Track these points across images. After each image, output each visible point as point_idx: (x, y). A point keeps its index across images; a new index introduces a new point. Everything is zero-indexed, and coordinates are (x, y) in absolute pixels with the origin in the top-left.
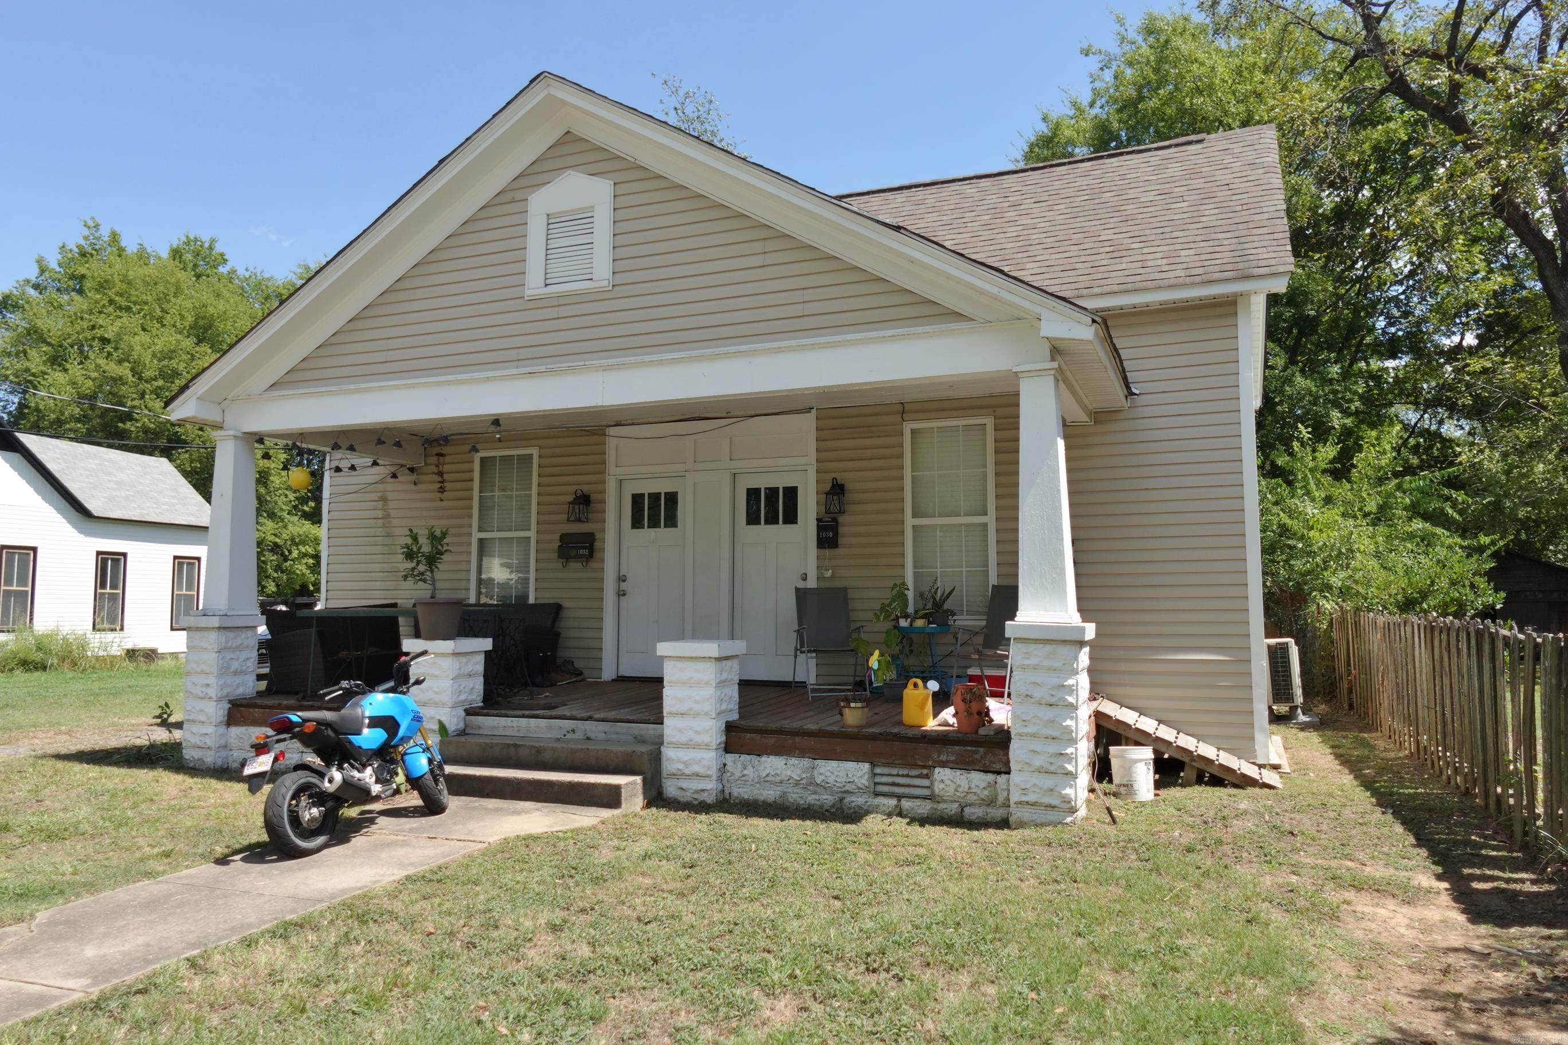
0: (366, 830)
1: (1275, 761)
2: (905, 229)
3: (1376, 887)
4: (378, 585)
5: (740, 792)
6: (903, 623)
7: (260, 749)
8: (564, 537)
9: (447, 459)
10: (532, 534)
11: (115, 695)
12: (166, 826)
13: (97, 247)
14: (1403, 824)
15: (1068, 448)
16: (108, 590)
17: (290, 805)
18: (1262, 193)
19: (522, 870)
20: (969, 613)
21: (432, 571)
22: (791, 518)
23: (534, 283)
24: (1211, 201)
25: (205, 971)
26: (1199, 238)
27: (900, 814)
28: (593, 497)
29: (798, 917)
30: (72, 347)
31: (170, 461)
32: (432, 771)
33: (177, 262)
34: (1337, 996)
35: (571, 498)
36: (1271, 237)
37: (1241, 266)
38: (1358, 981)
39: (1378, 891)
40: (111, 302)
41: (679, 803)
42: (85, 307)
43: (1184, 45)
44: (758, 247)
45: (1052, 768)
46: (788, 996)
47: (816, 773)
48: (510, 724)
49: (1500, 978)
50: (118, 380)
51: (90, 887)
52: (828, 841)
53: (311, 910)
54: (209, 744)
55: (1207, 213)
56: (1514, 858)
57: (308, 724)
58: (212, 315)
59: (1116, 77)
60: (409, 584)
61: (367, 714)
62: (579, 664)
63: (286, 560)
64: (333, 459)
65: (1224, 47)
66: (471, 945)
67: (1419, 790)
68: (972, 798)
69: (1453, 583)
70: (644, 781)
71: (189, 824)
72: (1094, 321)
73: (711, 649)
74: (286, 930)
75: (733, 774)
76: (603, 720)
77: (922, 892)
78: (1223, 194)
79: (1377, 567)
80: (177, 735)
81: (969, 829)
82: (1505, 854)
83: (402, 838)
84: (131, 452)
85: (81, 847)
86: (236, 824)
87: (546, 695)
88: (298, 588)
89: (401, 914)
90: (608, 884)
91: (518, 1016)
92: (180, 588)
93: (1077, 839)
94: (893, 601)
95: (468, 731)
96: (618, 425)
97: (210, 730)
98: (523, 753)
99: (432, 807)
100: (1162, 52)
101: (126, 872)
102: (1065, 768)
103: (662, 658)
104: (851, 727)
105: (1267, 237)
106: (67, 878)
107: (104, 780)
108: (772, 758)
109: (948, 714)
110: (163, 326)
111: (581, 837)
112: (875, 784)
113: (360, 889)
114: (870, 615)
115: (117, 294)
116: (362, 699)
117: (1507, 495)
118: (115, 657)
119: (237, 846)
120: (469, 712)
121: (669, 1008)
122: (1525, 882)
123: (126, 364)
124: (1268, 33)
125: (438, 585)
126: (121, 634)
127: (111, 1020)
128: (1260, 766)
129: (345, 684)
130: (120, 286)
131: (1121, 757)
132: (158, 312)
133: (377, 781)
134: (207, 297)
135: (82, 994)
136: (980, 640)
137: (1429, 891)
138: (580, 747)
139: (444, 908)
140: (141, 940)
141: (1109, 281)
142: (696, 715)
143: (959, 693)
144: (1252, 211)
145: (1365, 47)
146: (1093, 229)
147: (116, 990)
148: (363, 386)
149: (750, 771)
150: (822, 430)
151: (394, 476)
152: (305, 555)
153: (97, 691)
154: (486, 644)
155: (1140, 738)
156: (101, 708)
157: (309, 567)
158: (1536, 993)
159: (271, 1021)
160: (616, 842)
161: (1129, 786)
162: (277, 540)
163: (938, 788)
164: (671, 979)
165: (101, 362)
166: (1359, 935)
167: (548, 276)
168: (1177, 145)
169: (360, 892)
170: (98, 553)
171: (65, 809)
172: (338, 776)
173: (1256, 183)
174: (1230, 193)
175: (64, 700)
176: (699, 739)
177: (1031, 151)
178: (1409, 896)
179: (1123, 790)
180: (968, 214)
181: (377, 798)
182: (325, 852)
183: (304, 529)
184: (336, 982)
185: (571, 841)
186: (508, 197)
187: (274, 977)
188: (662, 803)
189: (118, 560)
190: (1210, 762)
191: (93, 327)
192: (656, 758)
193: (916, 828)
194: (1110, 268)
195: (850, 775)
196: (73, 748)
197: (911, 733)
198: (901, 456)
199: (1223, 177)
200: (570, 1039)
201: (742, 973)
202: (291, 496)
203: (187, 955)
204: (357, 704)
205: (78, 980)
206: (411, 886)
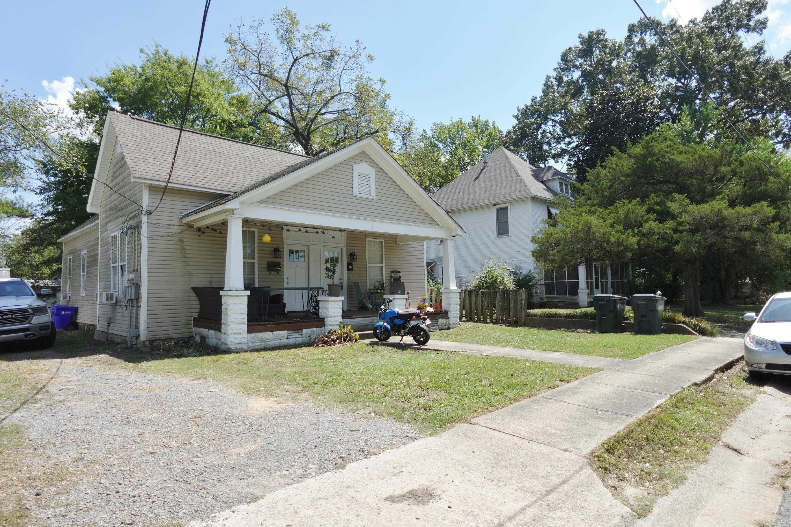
8: (269, 263)
10: (256, 261)
22: (337, 261)
150: (348, 237)
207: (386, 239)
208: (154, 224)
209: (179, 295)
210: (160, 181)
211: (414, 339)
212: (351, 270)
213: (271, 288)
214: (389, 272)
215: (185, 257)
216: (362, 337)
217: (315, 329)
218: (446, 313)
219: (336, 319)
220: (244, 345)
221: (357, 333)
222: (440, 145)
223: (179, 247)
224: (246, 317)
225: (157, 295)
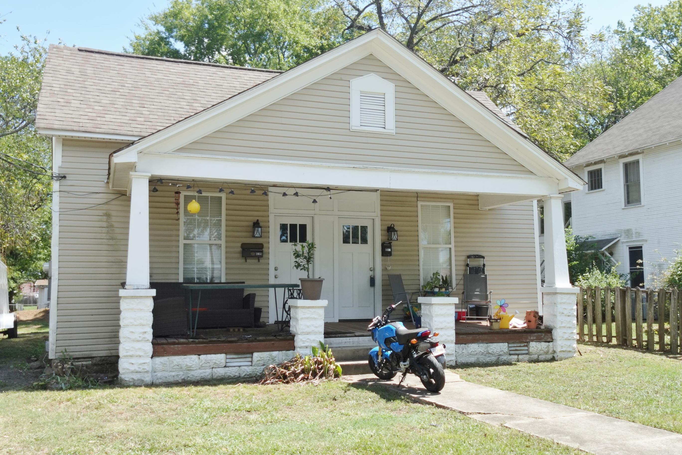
207: (456, 201)
208: (68, 192)
209: (102, 294)
210: (73, 131)
211: (423, 381)
212: (390, 254)
213: (247, 283)
214: (463, 258)
215: (112, 239)
216: (347, 370)
217: (275, 353)
218: (549, 331)
219: (312, 337)
220: (146, 375)
221: (339, 364)
222: (650, 43)
223: (105, 224)
224: (151, 331)
225: (74, 294)
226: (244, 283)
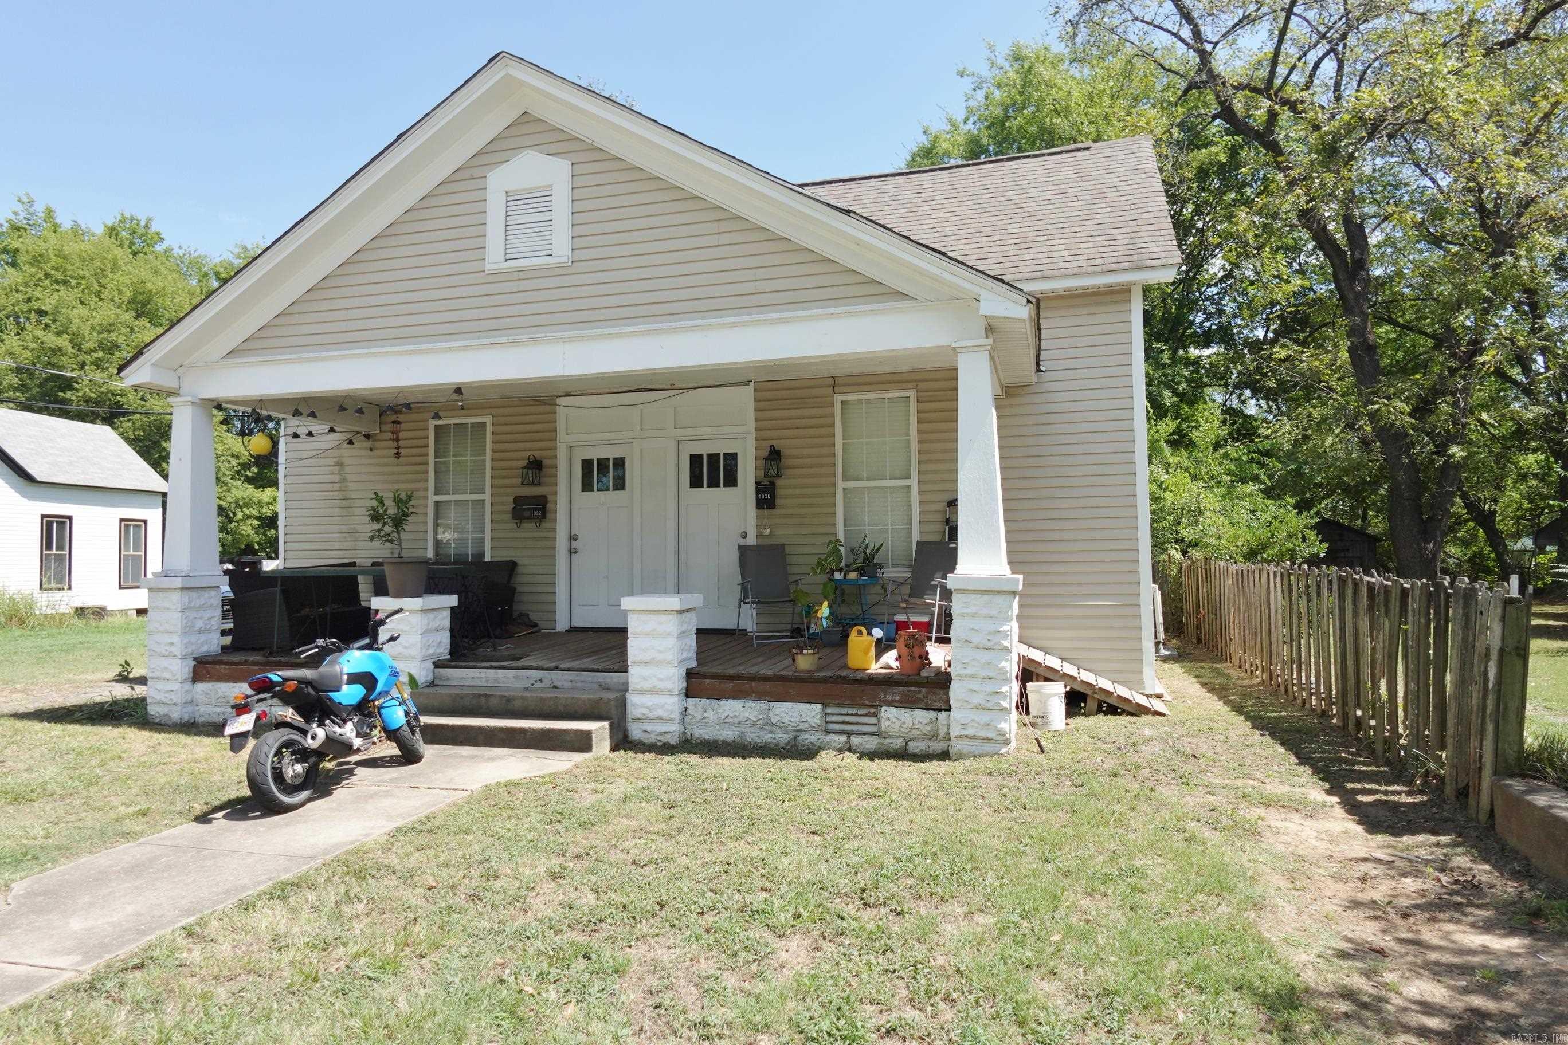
0: (346, 782)
1: (1158, 691)
2: (855, 213)
3: (1281, 803)
4: (336, 545)
5: (702, 732)
6: (838, 576)
7: (241, 709)
8: (518, 500)
9: (403, 426)
10: (487, 496)
11: (67, 651)
12: (139, 783)
13: (31, 222)
14: (1282, 744)
15: (999, 417)
16: (54, 552)
17: (273, 762)
18: (1147, 195)
19: (510, 817)
20: (894, 566)
21: (398, 532)
22: (731, 481)
23: (494, 259)
24: (1103, 200)
25: (203, 939)
26: (1095, 233)
27: (850, 750)
28: (546, 462)
29: (785, 854)
30: (8, 318)
31: (113, 428)
32: (408, 723)
33: (113, 239)
34: (1288, 910)
35: (524, 463)
36: (1158, 233)
37: (1135, 258)
38: (1297, 893)
39: (1283, 806)
40: (47, 275)
41: (644, 744)
42: (20, 280)
43: (1045, 72)
44: (713, 227)
45: (989, 705)
46: (798, 936)
47: (771, 714)
48: (478, 675)
49: (1410, 884)
50: (58, 351)
51: (65, 851)
52: (792, 777)
53: (305, 868)
54: (175, 700)
55: (1100, 211)
56: (1381, 772)
57: (289, 683)
58: (151, 291)
59: (987, 98)
60: (377, 543)
61: (346, 670)
62: (533, 617)
63: (231, 521)
64: (291, 424)
65: (1078, 75)
66: (475, 897)
67: (1282, 714)
68: (915, 733)
69: (1290, 536)
70: (611, 725)
71: (162, 781)
72: (1029, 301)
73: (674, 602)
74: (283, 890)
75: (694, 717)
76: (569, 670)
77: (891, 823)
78: (1112, 195)
79: (1226, 523)
80: (140, 690)
81: (915, 762)
82: (1374, 769)
83: (384, 788)
84: (72, 419)
85: (50, 809)
86: (212, 780)
87: (507, 647)
88: (243, 547)
89: (398, 868)
90: (596, 828)
91: (541, 974)
92: (127, 549)
93: (1014, 768)
94: (829, 556)
95: (437, 682)
96: (567, 395)
97: (176, 686)
98: (493, 702)
99: (409, 757)
100: (1026, 76)
101: (102, 833)
102: (1000, 705)
103: (626, 611)
104: (803, 671)
105: (1155, 233)
106: (40, 842)
107: (67, 739)
108: (730, 701)
109: (890, 658)
110: (101, 300)
111: (559, 781)
112: (827, 722)
113: (351, 843)
114: (808, 569)
115: (53, 268)
116: (339, 657)
117: (1306, 463)
118: (63, 615)
119: (217, 803)
120: (437, 665)
121: (689, 956)
122: (1400, 795)
123: (65, 336)
124: (1116, 63)
125: (404, 545)
126: (69, 593)
127: (109, 1002)
128: (1148, 696)
129: (320, 642)
130: (54, 261)
131: (1037, 691)
132: (96, 287)
133: (358, 735)
134: (145, 274)
135: (72, 974)
136: (906, 589)
137: (1324, 805)
138: (549, 695)
139: (441, 859)
140: (130, 909)
141: (1020, 269)
142: (659, 664)
143: (902, 639)
144: (1139, 211)
145: (1197, 79)
146: (1000, 223)
147: (109, 966)
148: (324, 354)
149: (709, 714)
150: (760, 401)
151: (351, 442)
152: (249, 517)
153: (49, 648)
154: (452, 600)
155: (1049, 675)
156: (54, 664)
157: (253, 528)
158: (1446, 897)
159: (284, 993)
160: (593, 785)
161: (1044, 717)
162: (222, 503)
163: (884, 725)
164: (683, 925)
165: (39, 333)
166: (1281, 848)
167: (508, 251)
168: (1067, 152)
169: (354, 846)
170: (43, 516)
171: (29, 770)
172: (321, 733)
173: (1140, 186)
174: (1118, 194)
175: (15, 658)
176: (661, 685)
177: (913, 160)
178: (1311, 811)
179: (1039, 721)
180: (886, 208)
181: (359, 750)
182: (309, 805)
183: (248, 493)
184: (345, 945)
185: (551, 786)
186: (466, 174)
187: (278, 943)
188: (628, 745)
189: (64, 523)
190: (1109, 693)
191: (29, 300)
192: (622, 704)
193: (866, 763)
194: (1020, 258)
195: (804, 715)
196: (32, 707)
197: (859, 676)
198: (833, 425)
199: (1113, 180)
200: (598, 995)
201: (750, 914)
202: (234, 462)
203: (180, 924)
204: (334, 662)
205: (66, 957)
206: (402, 838)
212: (769, 504)
214: (938, 506)
215: (345, 499)
223: (337, 478)
226: (354, 564)
